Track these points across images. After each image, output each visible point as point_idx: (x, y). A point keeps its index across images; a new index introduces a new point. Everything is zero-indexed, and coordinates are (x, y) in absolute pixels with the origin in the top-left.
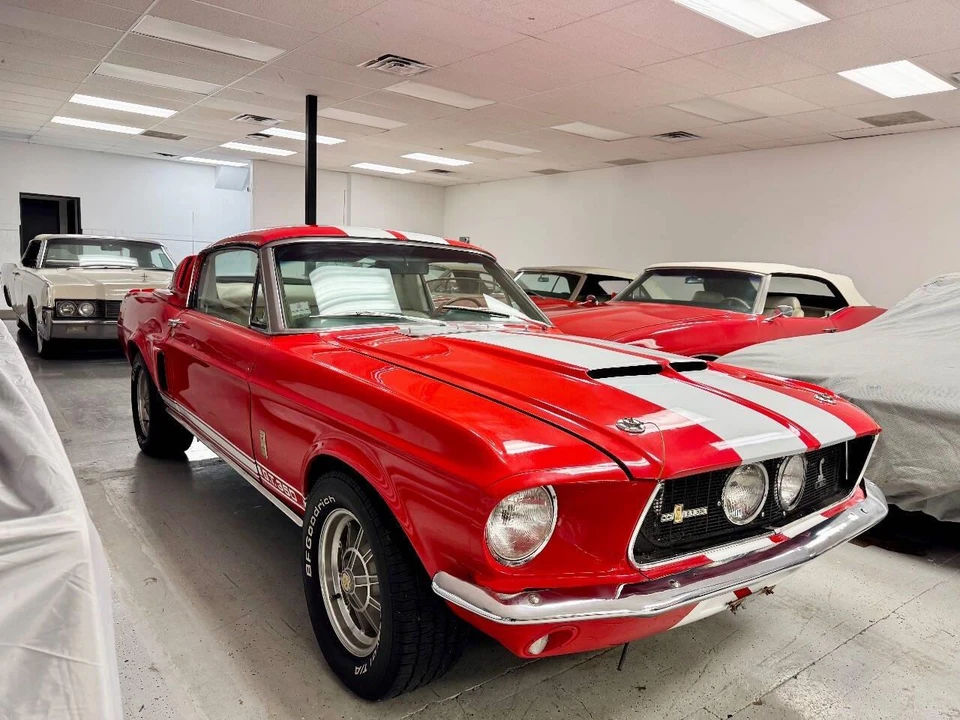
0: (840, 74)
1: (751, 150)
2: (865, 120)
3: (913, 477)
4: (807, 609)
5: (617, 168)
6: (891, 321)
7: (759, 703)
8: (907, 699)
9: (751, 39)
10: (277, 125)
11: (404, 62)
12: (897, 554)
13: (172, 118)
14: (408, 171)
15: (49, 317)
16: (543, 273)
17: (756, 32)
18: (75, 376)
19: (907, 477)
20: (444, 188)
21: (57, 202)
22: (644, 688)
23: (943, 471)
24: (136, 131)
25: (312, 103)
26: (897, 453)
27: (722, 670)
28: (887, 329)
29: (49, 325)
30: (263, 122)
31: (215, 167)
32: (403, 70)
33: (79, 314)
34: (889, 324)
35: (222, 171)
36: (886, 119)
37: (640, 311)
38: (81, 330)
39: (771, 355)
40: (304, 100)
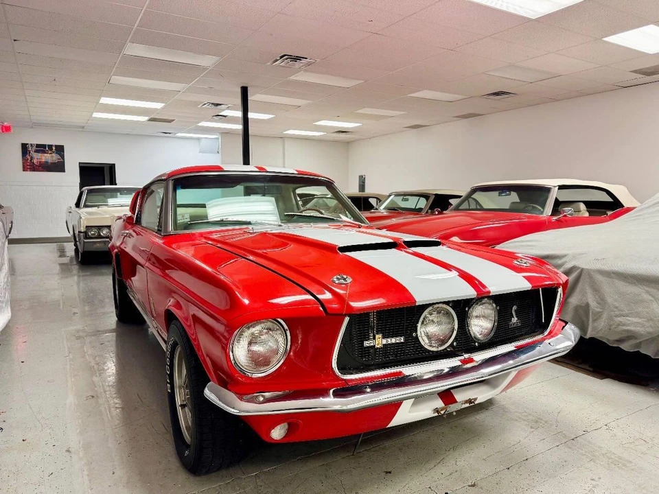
0: (606, 39)
1: (558, 100)
2: (635, 72)
3: (628, 325)
4: (537, 422)
5: (464, 121)
6: (638, 214)
7: (473, 486)
8: (591, 486)
9: (530, 20)
10: (228, 108)
11: (297, 59)
12: (626, 384)
13: (163, 108)
14: (322, 134)
15: (82, 238)
16: (405, 195)
17: (533, 15)
18: (95, 275)
19: (624, 325)
20: (348, 143)
21: (104, 167)
22: (390, 473)
23: (650, 320)
24: (144, 119)
25: (245, 91)
26: (617, 307)
27: (454, 462)
28: (634, 220)
29: (82, 243)
30: (219, 107)
31: (199, 139)
32: (298, 64)
33: (100, 235)
34: (636, 216)
35: (203, 141)
36: (653, 70)
37: (467, 216)
38: (102, 245)
39: (537, 241)
40: (239, 90)
